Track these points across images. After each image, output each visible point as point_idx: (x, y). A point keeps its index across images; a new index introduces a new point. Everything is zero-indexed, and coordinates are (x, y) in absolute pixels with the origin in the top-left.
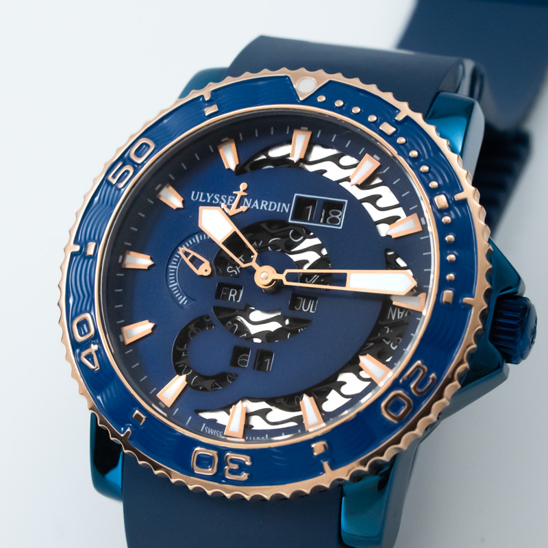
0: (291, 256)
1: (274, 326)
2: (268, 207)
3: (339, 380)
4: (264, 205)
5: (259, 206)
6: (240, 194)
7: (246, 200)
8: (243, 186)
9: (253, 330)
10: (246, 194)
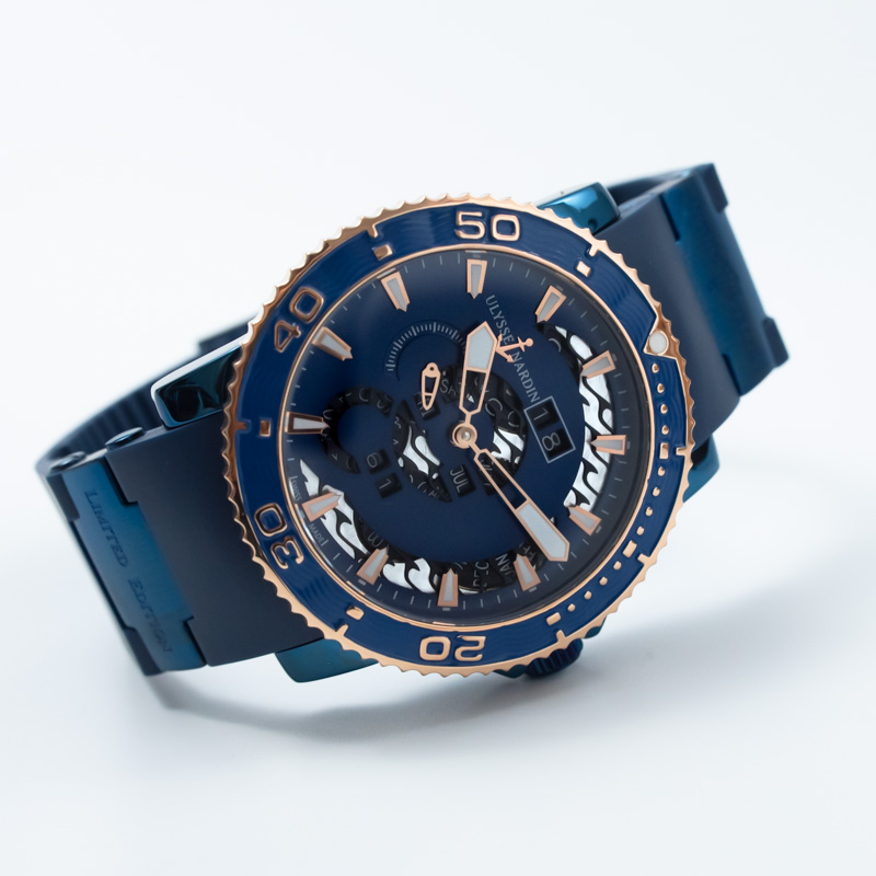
0: (496, 435)
1: (423, 467)
2: (525, 379)
3: (417, 562)
4: (524, 374)
5: (521, 371)
6: (521, 344)
7: (518, 353)
8: (530, 342)
9: (409, 452)
10: (523, 349)
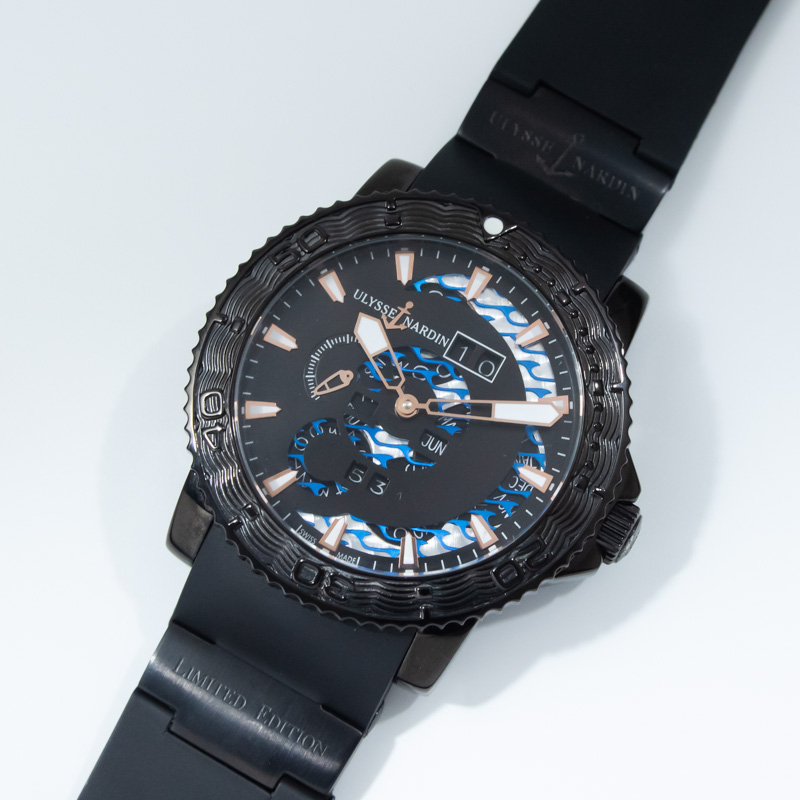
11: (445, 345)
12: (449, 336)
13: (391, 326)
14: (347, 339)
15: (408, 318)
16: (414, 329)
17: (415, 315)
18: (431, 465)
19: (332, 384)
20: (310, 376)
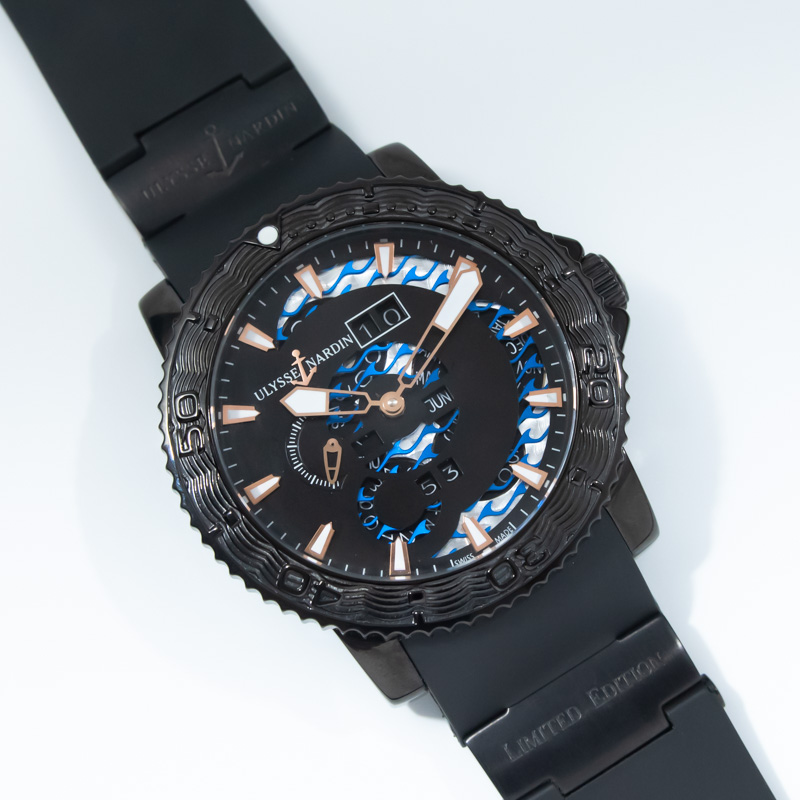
11: (351, 341)
12: (345, 333)
13: (306, 380)
14: (297, 427)
15: (307, 362)
16: (321, 361)
17: (307, 354)
18: (457, 413)
19: (332, 463)
20: (313, 480)
